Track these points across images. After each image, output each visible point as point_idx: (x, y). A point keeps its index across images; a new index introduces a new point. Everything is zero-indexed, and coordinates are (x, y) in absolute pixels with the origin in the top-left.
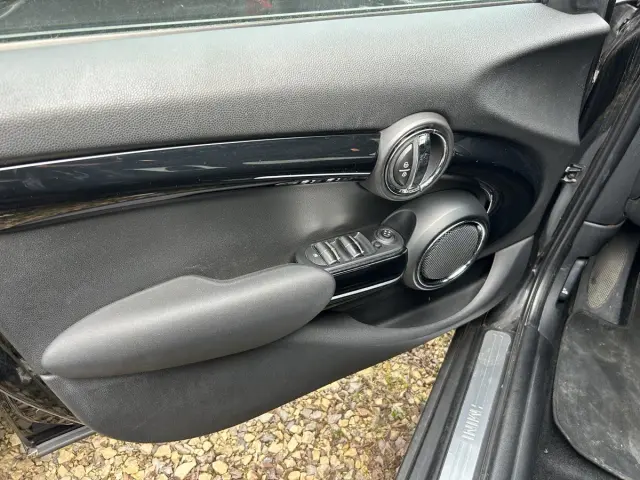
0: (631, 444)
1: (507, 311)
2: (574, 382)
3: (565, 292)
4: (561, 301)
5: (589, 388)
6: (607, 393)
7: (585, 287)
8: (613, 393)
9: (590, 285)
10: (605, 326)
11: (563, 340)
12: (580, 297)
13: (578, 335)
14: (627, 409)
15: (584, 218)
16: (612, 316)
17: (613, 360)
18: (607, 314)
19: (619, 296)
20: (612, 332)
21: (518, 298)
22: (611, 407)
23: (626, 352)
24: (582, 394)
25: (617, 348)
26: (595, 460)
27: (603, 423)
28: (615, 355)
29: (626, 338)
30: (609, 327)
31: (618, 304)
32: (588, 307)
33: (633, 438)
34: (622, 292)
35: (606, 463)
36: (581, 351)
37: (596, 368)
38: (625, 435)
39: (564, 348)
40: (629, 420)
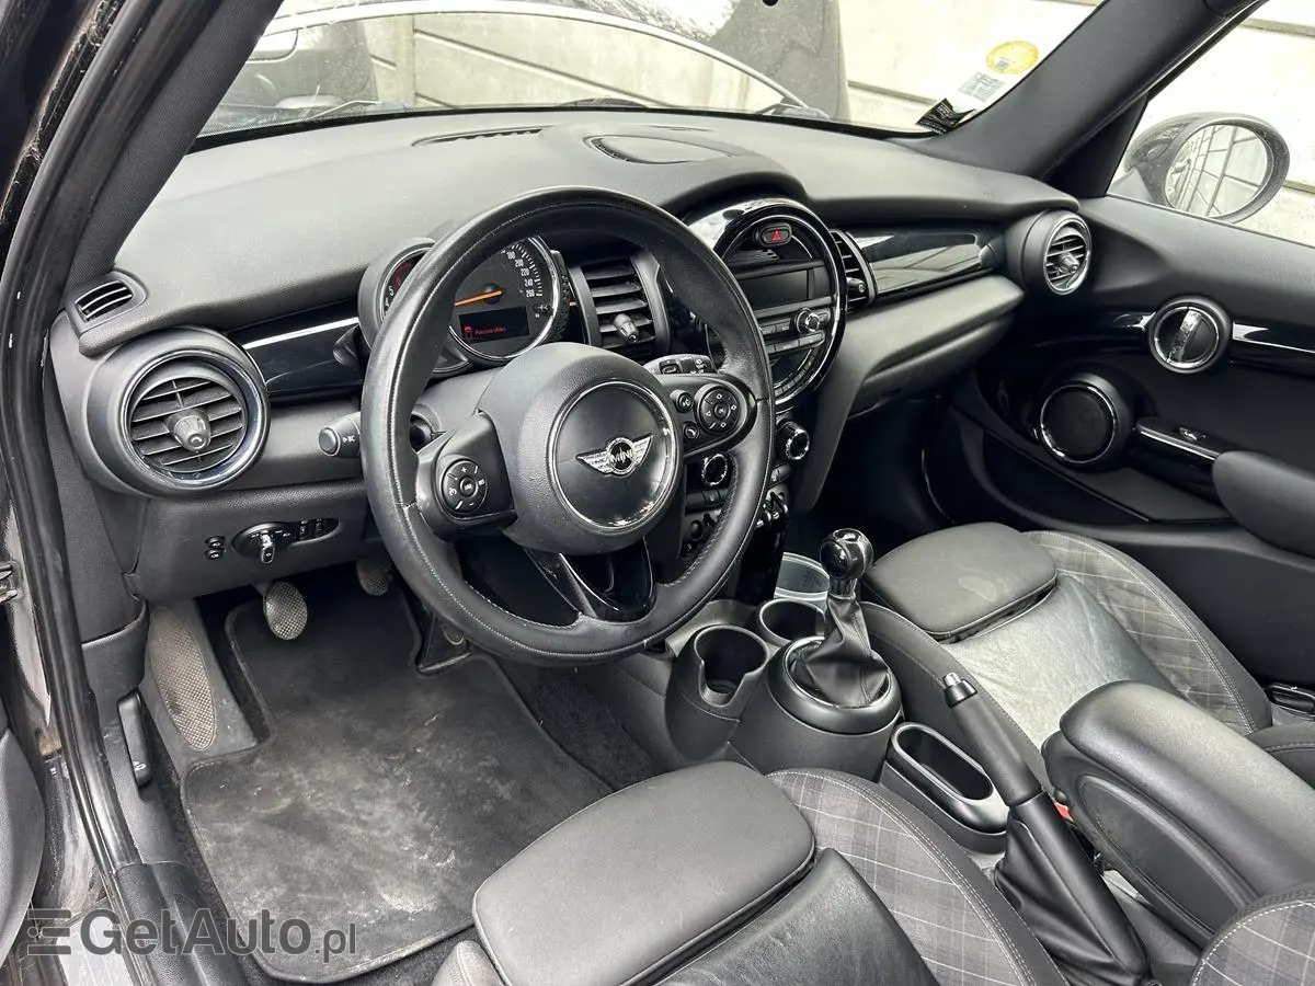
0: (385, 897)
1: (67, 874)
2: (259, 886)
3: (140, 767)
4: (143, 786)
5: (284, 874)
6: (312, 857)
7: (170, 727)
8: (319, 850)
9: (176, 718)
10: (241, 763)
11: (197, 835)
12: (173, 748)
13: (213, 808)
14: (348, 855)
15: (77, 641)
16: (239, 739)
17: (286, 802)
18: (233, 740)
19: (229, 703)
20: (258, 761)
21: (68, 839)
22: (330, 872)
23: (296, 774)
24: (280, 890)
25: (280, 780)
26: (359, 968)
27: (334, 905)
28: (286, 790)
29: (281, 753)
30: (249, 759)
31: (234, 714)
32: (197, 753)
33: (383, 885)
34: (228, 693)
35: (373, 957)
36: (236, 830)
37: (273, 834)
38: (370, 893)
39: (207, 847)
40: (362, 868)
